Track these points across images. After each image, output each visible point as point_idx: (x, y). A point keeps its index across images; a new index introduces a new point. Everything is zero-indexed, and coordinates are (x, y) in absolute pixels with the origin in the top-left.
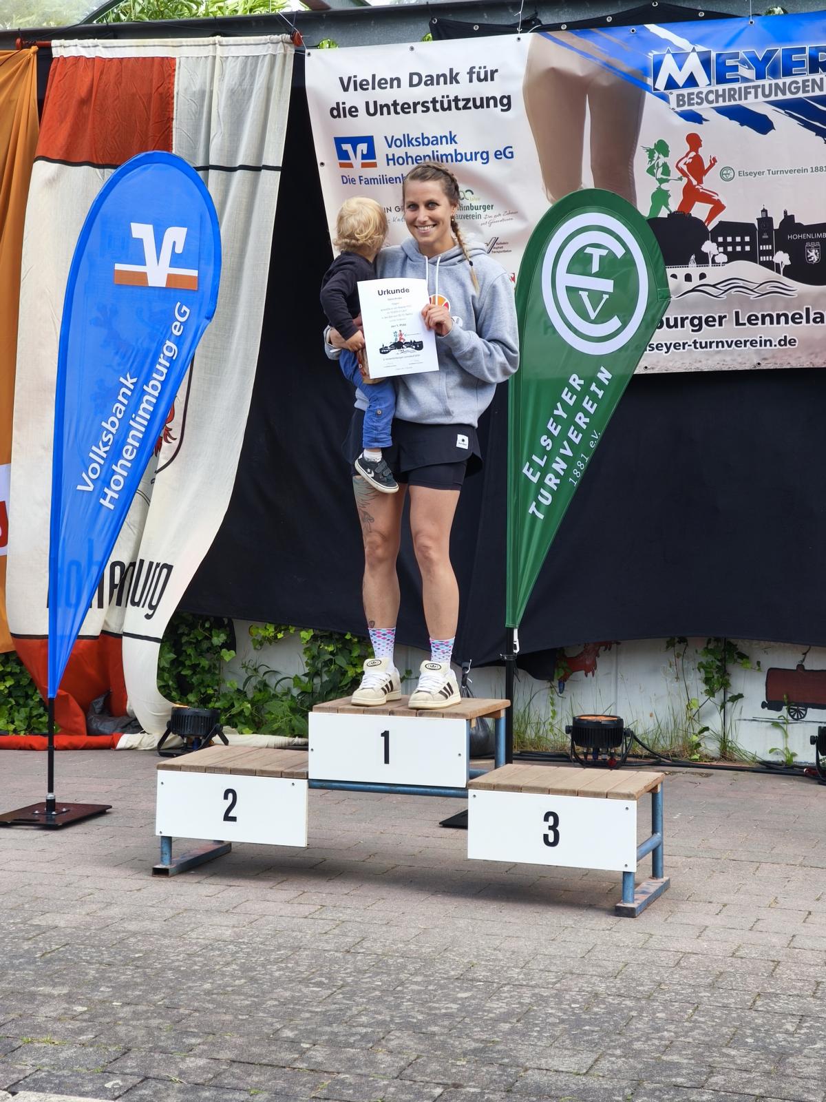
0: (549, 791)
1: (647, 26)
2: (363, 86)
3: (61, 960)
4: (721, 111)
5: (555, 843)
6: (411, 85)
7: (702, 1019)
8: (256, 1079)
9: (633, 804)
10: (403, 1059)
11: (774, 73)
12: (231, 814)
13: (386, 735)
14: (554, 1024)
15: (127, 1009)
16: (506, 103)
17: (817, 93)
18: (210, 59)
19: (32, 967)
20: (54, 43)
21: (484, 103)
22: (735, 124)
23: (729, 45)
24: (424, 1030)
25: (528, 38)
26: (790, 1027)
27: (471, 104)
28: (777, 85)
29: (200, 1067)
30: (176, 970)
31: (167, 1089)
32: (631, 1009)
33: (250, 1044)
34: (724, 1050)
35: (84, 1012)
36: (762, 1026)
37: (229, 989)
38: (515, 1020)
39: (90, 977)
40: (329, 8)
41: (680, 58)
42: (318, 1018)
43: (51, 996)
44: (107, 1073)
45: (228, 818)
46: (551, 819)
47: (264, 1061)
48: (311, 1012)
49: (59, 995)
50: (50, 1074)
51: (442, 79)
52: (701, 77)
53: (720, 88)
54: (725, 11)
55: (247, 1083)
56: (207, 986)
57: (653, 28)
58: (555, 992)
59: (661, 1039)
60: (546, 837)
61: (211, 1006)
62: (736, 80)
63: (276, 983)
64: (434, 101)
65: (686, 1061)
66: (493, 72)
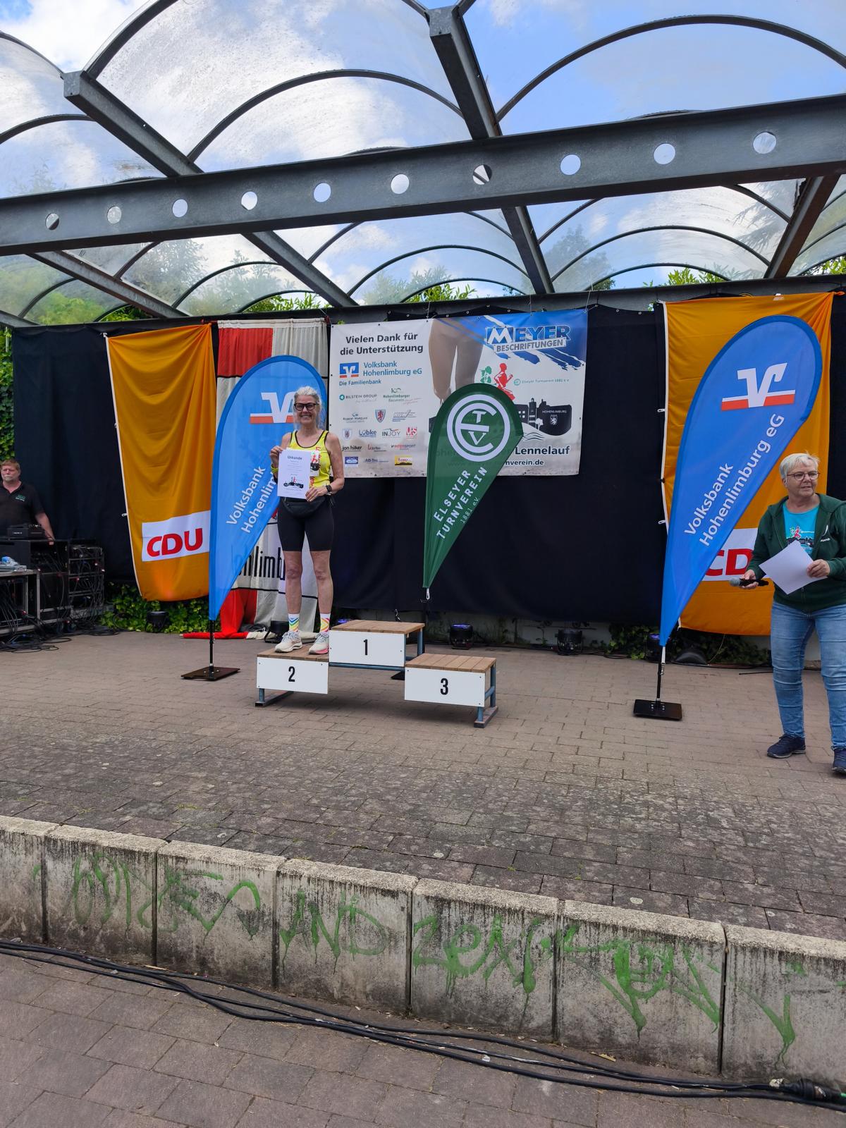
0: (443, 669)
1: (485, 316)
2: (356, 340)
3: (206, 755)
4: (517, 354)
5: (446, 693)
6: (378, 341)
7: (521, 788)
8: (297, 831)
9: (483, 675)
10: (372, 817)
11: (541, 338)
12: (292, 678)
13: (366, 641)
14: (448, 793)
15: (235, 786)
16: (420, 349)
17: (560, 346)
18: (288, 329)
19: (191, 760)
20: (219, 322)
21: (411, 349)
22: (523, 359)
23: (521, 325)
24: (384, 798)
25: (431, 321)
26: (564, 792)
27: (404, 349)
28: (542, 343)
29: (268, 824)
30: (262, 762)
31: (249, 838)
32: (486, 783)
33: (295, 809)
34: (534, 808)
35: (213, 788)
36: (550, 792)
37: (287, 773)
38: (429, 791)
39: (218, 766)
40: (341, 306)
41: (500, 330)
42: (330, 792)
43: (197, 778)
44: (220, 827)
45: (290, 680)
46: (444, 681)
47: (302, 819)
48: (327, 787)
49: (201, 778)
50: (190, 829)
51: (392, 339)
52: (509, 339)
53: (517, 343)
54: (519, 310)
55: (292, 834)
56: (276, 771)
57: (487, 317)
58: (448, 773)
59: (502, 801)
60: (442, 690)
61: (277, 784)
62: (524, 340)
63: (310, 769)
64: (388, 348)
65: (515, 815)
66: (415, 336)
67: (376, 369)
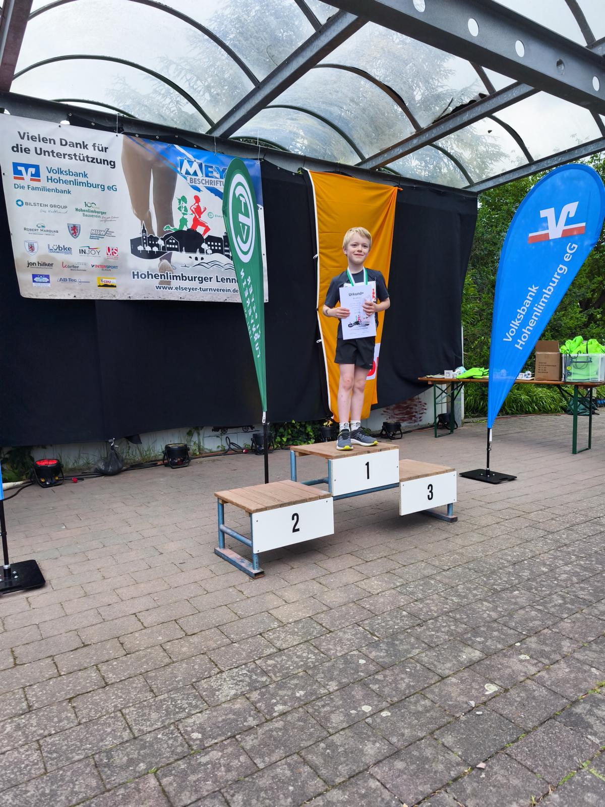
1: (174, 145)
2: (33, 138)
4: (208, 189)
6: (61, 144)
16: (113, 164)
21: (102, 162)
22: (213, 195)
23: (208, 162)
25: (121, 136)
27: (95, 161)
41: (190, 162)
51: (79, 145)
52: (199, 172)
54: (204, 147)
57: (177, 147)
62: (213, 177)
64: (75, 155)
66: (106, 148)
67: (64, 177)
